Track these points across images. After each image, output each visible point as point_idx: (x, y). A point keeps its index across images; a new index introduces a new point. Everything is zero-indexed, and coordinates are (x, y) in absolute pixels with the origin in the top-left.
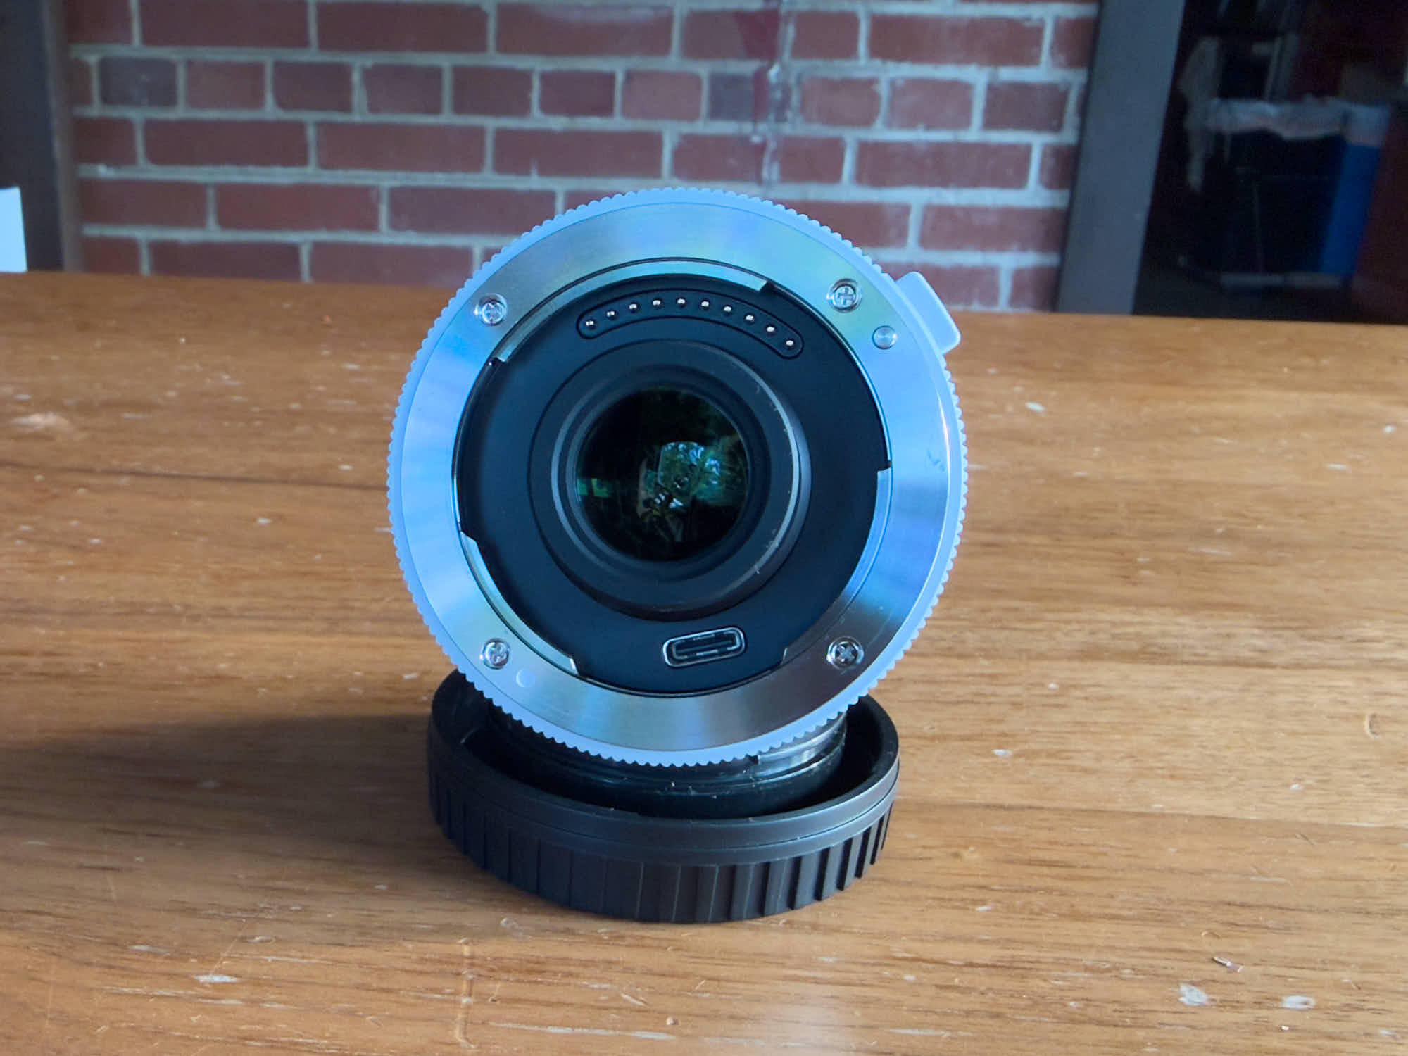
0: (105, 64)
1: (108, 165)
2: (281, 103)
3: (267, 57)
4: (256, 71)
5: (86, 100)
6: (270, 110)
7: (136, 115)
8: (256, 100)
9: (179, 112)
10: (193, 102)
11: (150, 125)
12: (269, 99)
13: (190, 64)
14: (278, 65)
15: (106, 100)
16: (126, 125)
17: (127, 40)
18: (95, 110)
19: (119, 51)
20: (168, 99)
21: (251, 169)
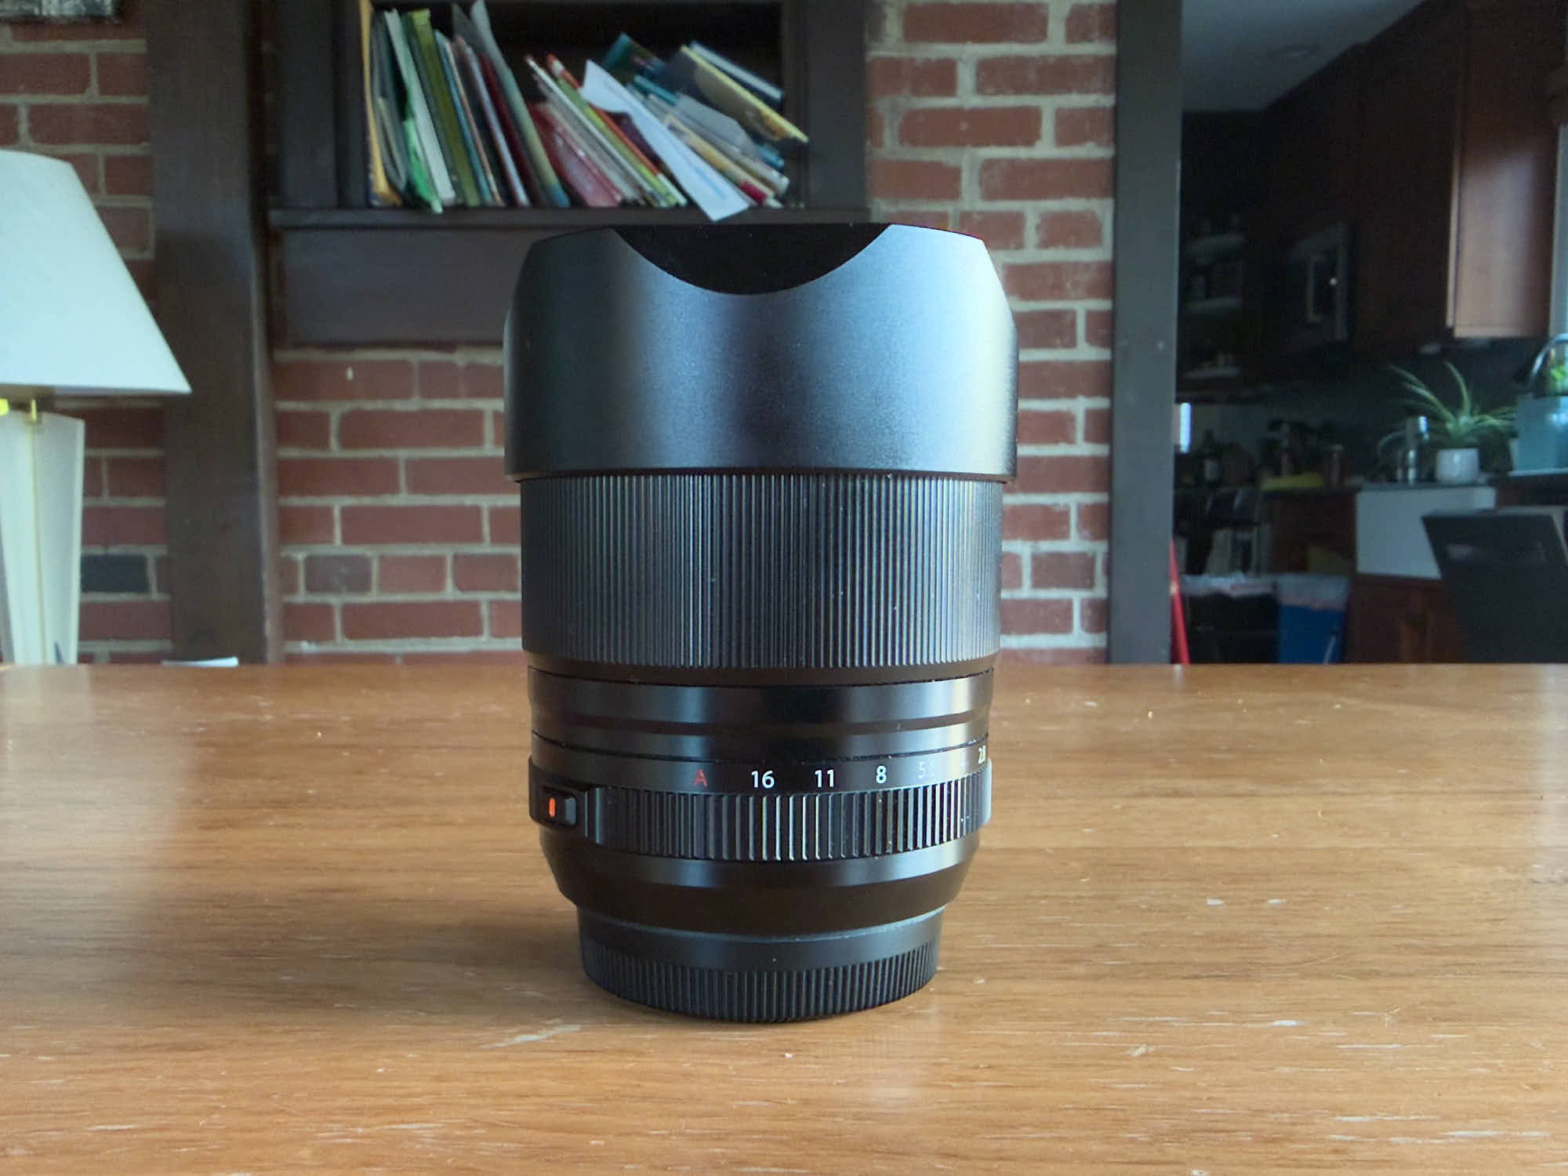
0: (310, 561)
1: (310, 641)
2: (460, 586)
3: (447, 551)
4: (438, 562)
5: (292, 589)
6: (450, 592)
7: (334, 600)
8: (439, 586)
9: (373, 596)
10: (383, 588)
11: (347, 609)
12: (449, 583)
13: (382, 558)
14: (456, 557)
15: (310, 588)
16: (327, 609)
17: (329, 540)
18: (301, 597)
19: (322, 550)
20: (363, 585)
21: (434, 639)
